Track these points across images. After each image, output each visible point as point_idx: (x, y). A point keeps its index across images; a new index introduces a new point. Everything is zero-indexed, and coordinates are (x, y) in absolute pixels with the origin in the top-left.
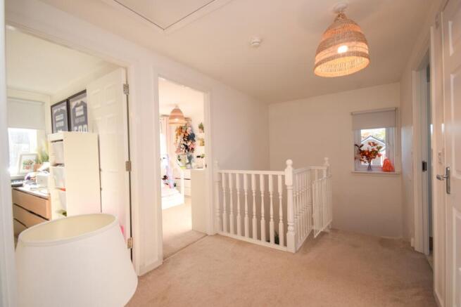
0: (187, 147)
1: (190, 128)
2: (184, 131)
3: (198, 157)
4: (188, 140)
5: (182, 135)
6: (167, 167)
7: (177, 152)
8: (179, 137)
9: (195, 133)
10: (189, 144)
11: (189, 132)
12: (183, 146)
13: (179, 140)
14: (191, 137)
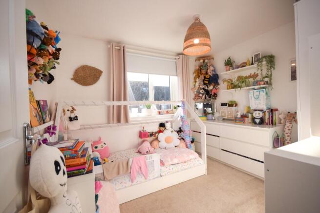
0: (207, 92)
1: (212, 68)
2: (203, 72)
3: (223, 105)
4: (210, 83)
5: (202, 77)
6: (182, 118)
7: (194, 99)
8: (197, 80)
9: (218, 73)
10: (211, 88)
11: (210, 73)
12: (202, 91)
13: (197, 84)
14: (214, 80)
